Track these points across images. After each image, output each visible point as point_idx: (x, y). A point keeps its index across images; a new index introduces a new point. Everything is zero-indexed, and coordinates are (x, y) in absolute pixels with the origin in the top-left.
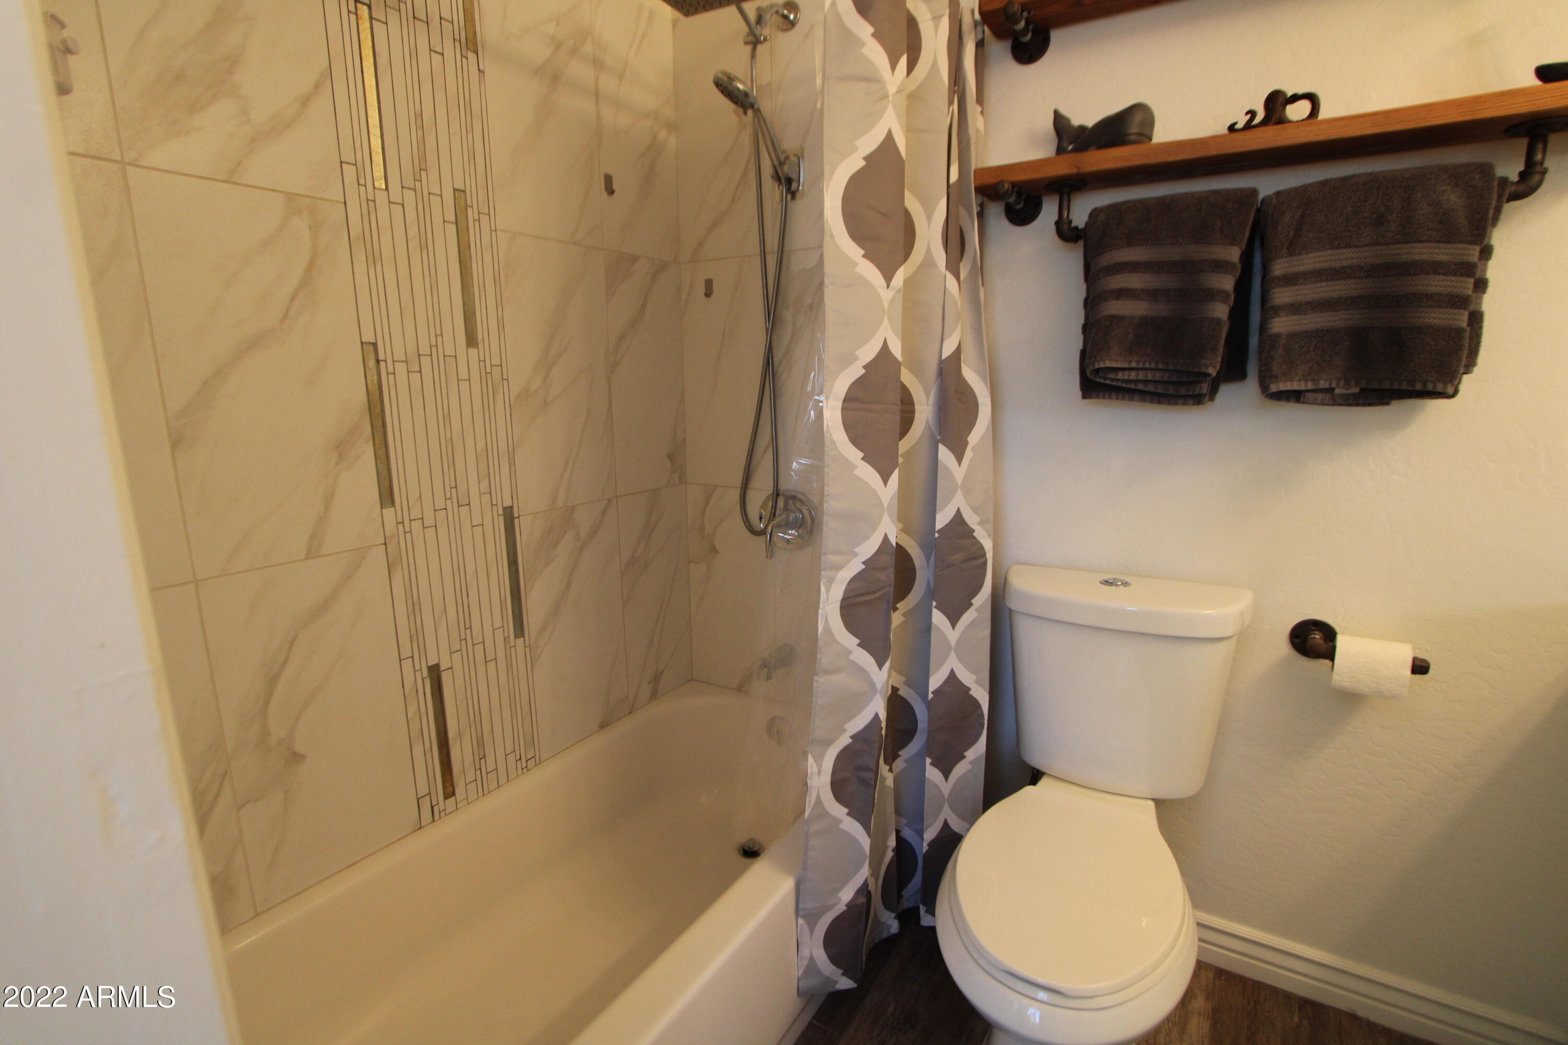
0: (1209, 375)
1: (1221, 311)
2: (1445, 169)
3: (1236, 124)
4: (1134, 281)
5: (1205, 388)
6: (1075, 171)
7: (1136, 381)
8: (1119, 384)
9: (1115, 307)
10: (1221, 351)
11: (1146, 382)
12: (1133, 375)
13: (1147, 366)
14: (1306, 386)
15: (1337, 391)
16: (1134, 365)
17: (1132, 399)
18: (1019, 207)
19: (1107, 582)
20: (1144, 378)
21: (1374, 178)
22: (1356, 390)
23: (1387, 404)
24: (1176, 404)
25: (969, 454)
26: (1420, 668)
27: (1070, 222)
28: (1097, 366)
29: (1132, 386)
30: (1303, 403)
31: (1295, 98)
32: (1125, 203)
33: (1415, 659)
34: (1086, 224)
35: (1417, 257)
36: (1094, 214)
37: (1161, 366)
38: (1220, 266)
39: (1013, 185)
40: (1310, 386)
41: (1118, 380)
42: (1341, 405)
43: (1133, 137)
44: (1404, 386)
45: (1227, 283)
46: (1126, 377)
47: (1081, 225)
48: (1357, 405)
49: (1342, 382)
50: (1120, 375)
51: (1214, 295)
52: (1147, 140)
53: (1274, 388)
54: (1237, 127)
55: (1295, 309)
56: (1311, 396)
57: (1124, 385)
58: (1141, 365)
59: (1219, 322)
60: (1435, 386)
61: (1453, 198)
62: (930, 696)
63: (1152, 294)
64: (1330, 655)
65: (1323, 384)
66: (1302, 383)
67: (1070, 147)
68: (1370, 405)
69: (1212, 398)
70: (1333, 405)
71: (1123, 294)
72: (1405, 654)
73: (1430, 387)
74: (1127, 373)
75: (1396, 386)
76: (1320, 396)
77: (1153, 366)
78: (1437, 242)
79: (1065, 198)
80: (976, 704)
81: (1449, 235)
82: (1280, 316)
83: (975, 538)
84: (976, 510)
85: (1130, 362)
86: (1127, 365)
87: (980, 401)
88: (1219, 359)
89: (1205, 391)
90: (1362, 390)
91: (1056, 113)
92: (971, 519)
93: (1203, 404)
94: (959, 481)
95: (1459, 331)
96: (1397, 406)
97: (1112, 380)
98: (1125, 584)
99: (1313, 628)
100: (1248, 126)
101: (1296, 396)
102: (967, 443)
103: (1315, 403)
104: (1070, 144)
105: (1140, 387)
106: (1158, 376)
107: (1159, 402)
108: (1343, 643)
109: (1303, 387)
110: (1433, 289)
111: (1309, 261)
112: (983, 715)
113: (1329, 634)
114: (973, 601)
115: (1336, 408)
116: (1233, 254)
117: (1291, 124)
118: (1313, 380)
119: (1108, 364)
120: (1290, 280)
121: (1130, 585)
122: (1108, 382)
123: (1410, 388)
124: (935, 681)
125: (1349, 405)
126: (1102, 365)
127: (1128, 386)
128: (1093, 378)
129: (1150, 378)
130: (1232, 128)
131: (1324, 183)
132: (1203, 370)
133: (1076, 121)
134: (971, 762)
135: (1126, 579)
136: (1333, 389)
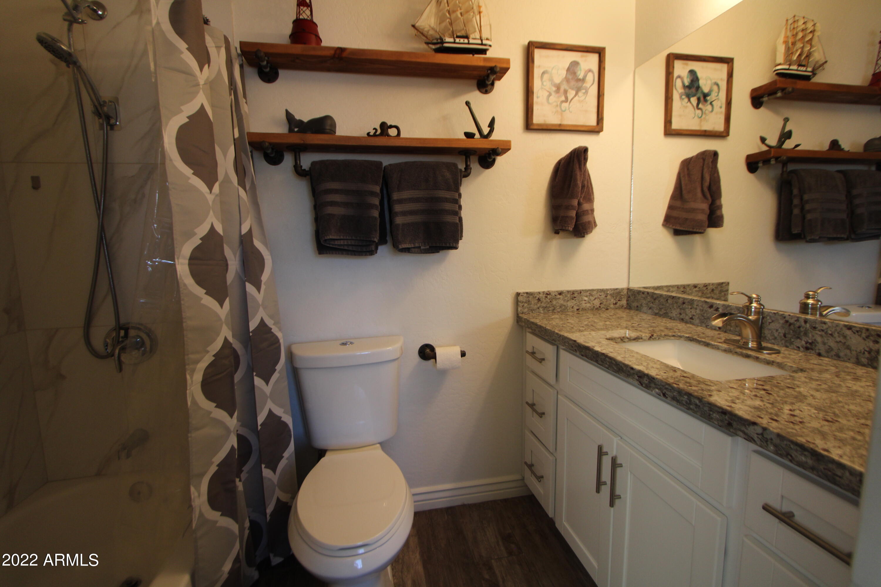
0: (375, 242)
1: (376, 213)
2: (443, 163)
3: (370, 133)
4: (337, 198)
5: (373, 248)
6: (302, 142)
7: (344, 245)
8: (336, 247)
9: (331, 210)
10: (378, 231)
11: (348, 245)
12: (342, 242)
13: (348, 238)
14: (411, 246)
15: (422, 248)
16: (342, 237)
17: (342, 254)
18: (272, 155)
19: (343, 344)
20: (347, 244)
21: (422, 163)
22: (428, 247)
23: (438, 252)
24: (362, 255)
25: (263, 287)
26: (463, 354)
27: (301, 167)
28: (326, 238)
29: (342, 248)
30: (411, 253)
31: (391, 127)
32: (327, 160)
33: (461, 351)
34: (310, 168)
35: (441, 196)
36: (314, 164)
37: (354, 238)
38: (373, 194)
39: (270, 144)
40: (413, 246)
41: (335, 245)
42: (424, 253)
43: (328, 131)
44: (444, 245)
45: (376, 201)
46: (339, 243)
47: (307, 169)
48: (429, 253)
49: (423, 244)
50: (336, 242)
51: (372, 206)
52: (334, 133)
53: (400, 247)
54: (370, 134)
55: (404, 213)
56: (413, 250)
57: (338, 247)
58: (345, 238)
59: (376, 218)
60: (453, 245)
61: (448, 175)
62: (259, 428)
63: (346, 205)
64: (434, 357)
65: (417, 245)
66: (410, 244)
67: (296, 130)
68: (433, 253)
69: (376, 253)
70: (421, 253)
71: (333, 204)
72: (457, 350)
73: (451, 245)
74: (339, 241)
75: (441, 245)
76: (416, 250)
77: (350, 238)
78: (446, 190)
79: (298, 154)
80: (285, 425)
81: (449, 189)
82: (398, 217)
83: (272, 333)
84: (271, 317)
85: (340, 236)
86: (338, 238)
87: (265, 257)
88: (378, 235)
89: (373, 249)
90: (430, 247)
91: (287, 111)
92: (269, 322)
93: (374, 255)
94: (260, 303)
95: (457, 224)
96: (442, 253)
97: (333, 245)
98: (351, 343)
99: (426, 348)
100: (375, 135)
101: (407, 250)
102: (261, 281)
103: (415, 253)
104: (296, 127)
105: (346, 248)
106: (353, 243)
107: (355, 255)
108: (439, 351)
109: (410, 247)
110: (447, 208)
111: (406, 194)
112: (290, 430)
113: (431, 348)
114: (276, 368)
115: (422, 254)
116: (377, 189)
117: (391, 137)
118: (413, 243)
119: (331, 237)
120: (400, 201)
121: (354, 343)
122: (331, 246)
123: (445, 246)
124: (261, 418)
125: (426, 253)
126: (328, 238)
127: (340, 248)
128: (324, 244)
129: (350, 243)
130: (368, 134)
131: (406, 163)
132: (372, 239)
133: (297, 117)
134: (287, 459)
135: (352, 341)
136: (420, 247)
